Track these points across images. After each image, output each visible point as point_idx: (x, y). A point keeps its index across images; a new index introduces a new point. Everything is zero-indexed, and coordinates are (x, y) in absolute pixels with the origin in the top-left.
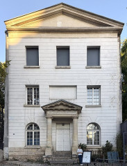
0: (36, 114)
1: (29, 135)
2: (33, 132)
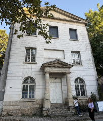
1: (25, 88)
2: (28, 85)
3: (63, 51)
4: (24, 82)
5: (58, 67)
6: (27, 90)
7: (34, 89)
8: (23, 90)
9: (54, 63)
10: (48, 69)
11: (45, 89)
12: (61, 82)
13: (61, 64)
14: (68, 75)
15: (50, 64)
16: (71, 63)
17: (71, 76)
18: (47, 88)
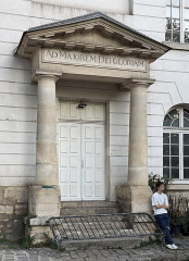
5: (101, 52)
9: (82, 32)
10: (53, 61)
11: (39, 146)
12: (106, 123)
13: (115, 37)
14: (140, 92)
15: (61, 37)
16: (161, 38)
17: (151, 97)
18: (47, 141)
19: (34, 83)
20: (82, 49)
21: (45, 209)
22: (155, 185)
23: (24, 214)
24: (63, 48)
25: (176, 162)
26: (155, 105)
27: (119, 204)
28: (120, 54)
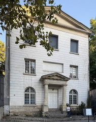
0: (33, 81)
1: (26, 96)
2: (29, 93)
3: (63, 64)
4: (26, 91)
5: (57, 79)
6: (28, 98)
7: (34, 97)
8: (26, 98)
9: (53, 76)
10: (48, 81)
11: (44, 98)
12: (58, 93)
13: (60, 77)
14: (65, 87)
16: (69, 77)
17: (67, 88)
18: (46, 97)
19: (44, 86)
20: (53, 79)
21: (45, 110)
22: (67, 105)
23: (41, 111)
24: (49, 79)
25: (72, 101)
26: (67, 90)
27: (60, 109)
28: (61, 80)
